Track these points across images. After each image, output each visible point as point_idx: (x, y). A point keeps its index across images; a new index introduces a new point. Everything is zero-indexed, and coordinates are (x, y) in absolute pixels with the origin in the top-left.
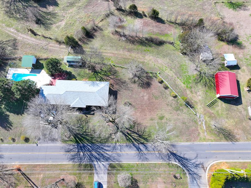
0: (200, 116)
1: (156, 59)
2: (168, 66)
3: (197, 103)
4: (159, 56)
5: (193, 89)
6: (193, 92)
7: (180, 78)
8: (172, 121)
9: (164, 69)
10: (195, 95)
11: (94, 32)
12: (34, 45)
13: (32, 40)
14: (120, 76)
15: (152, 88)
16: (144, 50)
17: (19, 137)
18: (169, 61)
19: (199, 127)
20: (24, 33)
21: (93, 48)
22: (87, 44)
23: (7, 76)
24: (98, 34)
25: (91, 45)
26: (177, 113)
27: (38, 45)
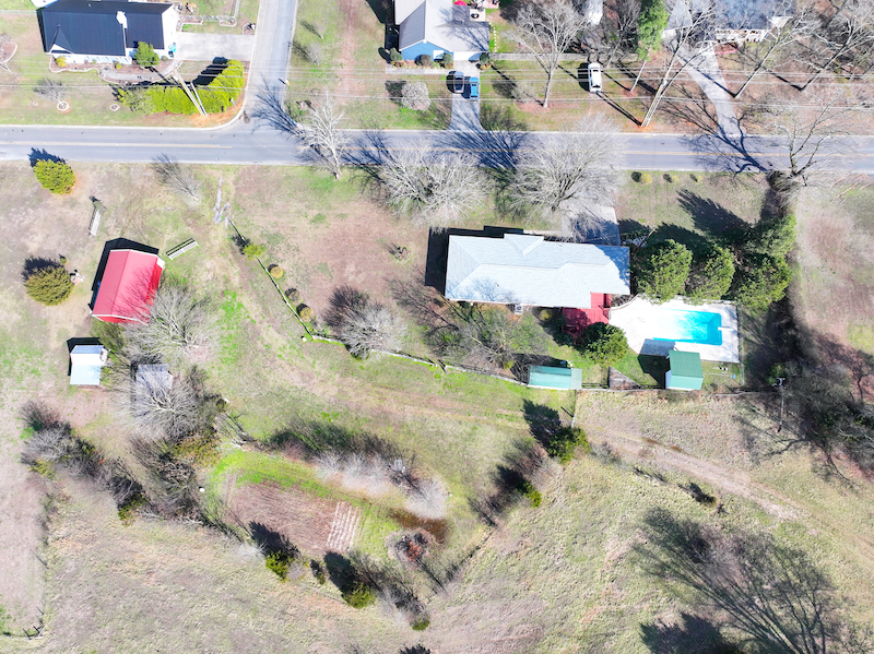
0: (223, 219)
1: (305, 385)
2: (273, 361)
3: (221, 252)
4: (295, 395)
5: (222, 288)
6: (222, 280)
7: (248, 320)
8: (293, 211)
9: (288, 350)
10: (218, 271)
11: (499, 496)
12: (689, 450)
13: (702, 470)
14: (416, 332)
15: (330, 294)
16: (339, 417)
17: (659, 185)
18: (268, 377)
19: (232, 197)
20: (736, 499)
21: (498, 428)
22: (518, 445)
23: (736, 338)
24: (485, 488)
25: (505, 442)
26: (277, 229)
27: (677, 449)
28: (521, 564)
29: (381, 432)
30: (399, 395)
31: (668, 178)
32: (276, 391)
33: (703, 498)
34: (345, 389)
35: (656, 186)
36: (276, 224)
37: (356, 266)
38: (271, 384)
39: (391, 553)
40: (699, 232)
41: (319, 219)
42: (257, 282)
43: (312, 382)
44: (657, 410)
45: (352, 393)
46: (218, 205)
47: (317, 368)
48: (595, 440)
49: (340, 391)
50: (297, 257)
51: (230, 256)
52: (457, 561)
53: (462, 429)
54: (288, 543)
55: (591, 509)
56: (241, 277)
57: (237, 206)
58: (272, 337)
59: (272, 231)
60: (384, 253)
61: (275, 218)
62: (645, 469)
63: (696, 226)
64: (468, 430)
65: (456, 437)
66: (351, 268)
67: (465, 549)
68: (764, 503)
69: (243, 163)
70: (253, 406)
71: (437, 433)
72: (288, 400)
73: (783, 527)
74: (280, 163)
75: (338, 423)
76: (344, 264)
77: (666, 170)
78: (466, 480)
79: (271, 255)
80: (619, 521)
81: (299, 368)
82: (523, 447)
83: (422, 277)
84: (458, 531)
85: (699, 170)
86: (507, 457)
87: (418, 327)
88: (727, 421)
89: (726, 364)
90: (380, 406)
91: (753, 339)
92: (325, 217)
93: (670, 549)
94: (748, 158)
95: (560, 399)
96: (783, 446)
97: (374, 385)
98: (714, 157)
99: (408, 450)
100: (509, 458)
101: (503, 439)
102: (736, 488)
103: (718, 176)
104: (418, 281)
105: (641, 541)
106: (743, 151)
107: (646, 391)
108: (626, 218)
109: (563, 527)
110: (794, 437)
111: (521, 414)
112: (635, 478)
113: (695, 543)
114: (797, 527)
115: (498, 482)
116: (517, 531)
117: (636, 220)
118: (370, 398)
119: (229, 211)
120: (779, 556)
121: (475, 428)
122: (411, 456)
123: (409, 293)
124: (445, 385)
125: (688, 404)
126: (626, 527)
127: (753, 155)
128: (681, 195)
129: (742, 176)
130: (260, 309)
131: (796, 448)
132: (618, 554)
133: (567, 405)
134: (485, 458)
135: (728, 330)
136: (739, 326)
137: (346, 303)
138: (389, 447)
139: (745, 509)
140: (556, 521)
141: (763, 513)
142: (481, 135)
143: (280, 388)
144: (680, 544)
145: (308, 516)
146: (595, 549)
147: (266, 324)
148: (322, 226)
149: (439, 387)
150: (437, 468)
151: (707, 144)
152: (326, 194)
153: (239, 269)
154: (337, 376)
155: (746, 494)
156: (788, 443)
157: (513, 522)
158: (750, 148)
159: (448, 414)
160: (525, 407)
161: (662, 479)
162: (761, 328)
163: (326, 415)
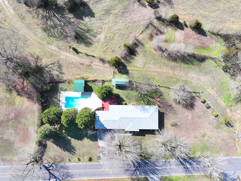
0: (238, 134)
1: (199, 77)
2: (210, 84)
3: (236, 121)
4: (201, 73)
5: (232, 108)
6: (233, 110)
7: (221, 97)
8: (213, 139)
9: (206, 87)
10: (235, 114)
11: (135, 48)
12: (78, 64)
13: (75, 58)
14: (165, 96)
15: (195, 108)
16: (186, 67)
17: (83, 157)
18: (211, 79)
19: (237, 143)
20: (66, 50)
21: (137, 67)
22: (130, 62)
23: (61, 100)
24: (140, 50)
25: (134, 63)
26: (218, 131)
27: (82, 64)
28: (128, 31)
29: (173, 64)
30: (168, 75)
31: (79, 160)
32: (208, 75)
33: (75, 50)
34: (186, 76)
36: (219, 133)
37: (188, 118)
38: (209, 77)
39: (165, 31)
40: (69, 138)
41: (204, 136)
42: (221, 111)
43: (196, 78)
44: (87, 75)
45: (184, 75)
47: (196, 82)
48: (107, 65)
49: (187, 75)
50: (209, 121)
52: (147, 30)
53: (148, 66)
54: (195, 32)
55: (108, 46)
57: (234, 139)
58: (213, 92)
60: (179, 124)
61: (219, 135)
62: (92, 58)
64: (146, 66)
65: (150, 63)
66: (190, 117)
67: (145, 33)
68: (57, 49)
69: (236, 157)
70: (213, 69)
71: (155, 64)
72: (203, 72)
73: (53, 43)
76: (192, 119)
77: (80, 163)
78: (145, 52)
79: (218, 121)
80: (100, 43)
81: (201, 82)
84: (147, 38)
85: (68, 164)
86: (134, 59)
87: (165, 97)
88: (66, 73)
89: (65, 91)
90: (174, 71)
91: (55, 100)
92: (202, 137)
93: (86, 37)
94: (48, 170)
95: (118, 77)
96: (50, 66)
97: (177, 78)
98: (61, 170)
99: (164, 59)
100: (133, 58)
101: (135, 64)
102: (65, 53)
103: (60, 162)
104: (166, 114)
105: (94, 38)
106: (50, 173)
107: (91, 80)
109: (116, 41)
110: (46, 69)
111: (130, 72)
112: (95, 55)
113: (78, 38)
114: (49, 43)
115: (136, 52)
116: (130, 39)
118: (177, 74)
119: (236, 137)
120: (55, 35)
121: (144, 66)
122: (163, 57)
123: (169, 110)
124: (154, 79)
125: (78, 77)
126: (98, 42)
128: (75, 153)
131: (46, 66)
132: (101, 35)
133: (115, 75)
134: (140, 58)
137: (190, 105)
138: (170, 60)
139: (63, 48)
140: (118, 42)
141: (58, 47)
142: (148, 175)
143: (206, 75)
144: (83, 38)
146: (107, 36)
147: (215, 96)
148: (202, 133)
149: (156, 78)
150: (154, 54)
152: (203, 146)
154: (189, 80)
155: (62, 52)
156: (48, 67)
157: (131, 41)
158: (48, 175)
159: (152, 70)
160: (129, 74)
161: (87, 55)
162: (52, 103)
163: (190, 68)
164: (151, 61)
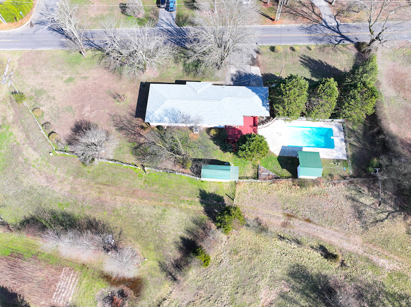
0: (7, 82)
2: (28, 169)
3: (3, 101)
7: (15, 143)
9: (39, 162)
11: (181, 259)
12: (316, 221)
13: (327, 235)
14: (127, 147)
15: (72, 125)
16: (70, 206)
17: (287, 53)
18: (23, 180)
19: (15, 69)
20: (353, 256)
21: (181, 210)
22: (195, 222)
23: (344, 144)
24: (171, 254)
25: (186, 220)
26: (42, 87)
27: (308, 221)
29: (99, 216)
30: (113, 189)
31: (293, 49)
32: (28, 189)
33: (329, 256)
34: (76, 186)
35: (286, 54)
36: (42, 84)
37: (91, 107)
38: (25, 184)
40: (314, 79)
41: (70, 80)
42: (24, 119)
43: (53, 183)
44: (293, 194)
45: (80, 189)
46: (5, 74)
47: (58, 173)
48: (250, 217)
49: (72, 188)
51: (9, 103)
53: (155, 211)
55: (248, 267)
56: (15, 116)
58: (30, 154)
59: (38, 87)
60: (110, 99)
62: (286, 236)
63: (312, 75)
64: (160, 212)
65: (151, 217)
66: (88, 108)
67: (155, 300)
68: (375, 258)
69: (25, 49)
70: (10, 200)
71: (138, 215)
72: (35, 195)
73: (390, 276)
74: (49, 49)
75: (68, 210)
76: (83, 106)
77: (291, 44)
78: (158, 248)
79: (36, 102)
80: (269, 275)
81: (46, 173)
82: (199, 223)
83: (134, 113)
84: (151, 286)
85: (312, 45)
86: (188, 231)
87: (129, 144)
88: (343, 200)
89: (338, 161)
90: (99, 197)
91: (355, 144)
92: (74, 79)
93: (308, 296)
94: (342, 36)
95: (225, 188)
96: (383, 216)
97: (96, 183)
98: (321, 37)
99: (116, 228)
100: (189, 231)
101: (184, 218)
102: (353, 247)
103: (324, 46)
104: (131, 114)
105: (287, 290)
106: (339, 32)
107: (284, 181)
108: (267, 72)
109: (228, 281)
110: (390, 209)
111: (198, 200)
112: (279, 243)
113: (325, 290)
114: (401, 275)
115: (180, 249)
116: (194, 285)
117: (273, 73)
118: (93, 192)
119: (12, 77)
120: (390, 299)
121: (165, 210)
122: (119, 232)
123: (125, 122)
124: (145, 181)
125: (314, 189)
126: (274, 280)
127: (346, 35)
128: (301, 58)
129: (340, 46)
130: (24, 136)
131: (393, 217)
132: (269, 300)
133: (230, 192)
134: (172, 232)
135: (338, 139)
136: (345, 136)
137: (80, 128)
138: (104, 226)
139: (361, 263)
140: (223, 277)
141: (374, 266)
142: (176, 30)
143: (31, 187)
144: (314, 291)
145: (41, 279)
146: (252, 297)
147: (27, 145)
148: (71, 84)
149: (141, 183)
150: (137, 240)
151: (316, 29)
152: (76, 66)
153: (13, 111)
154: (71, 178)
155: (360, 252)
156: (387, 214)
157: (190, 278)
158: (343, 31)
159: (146, 201)
160: (200, 195)
161: (298, 242)
162: (360, 137)
163: (61, 205)
164: (147, 223)
